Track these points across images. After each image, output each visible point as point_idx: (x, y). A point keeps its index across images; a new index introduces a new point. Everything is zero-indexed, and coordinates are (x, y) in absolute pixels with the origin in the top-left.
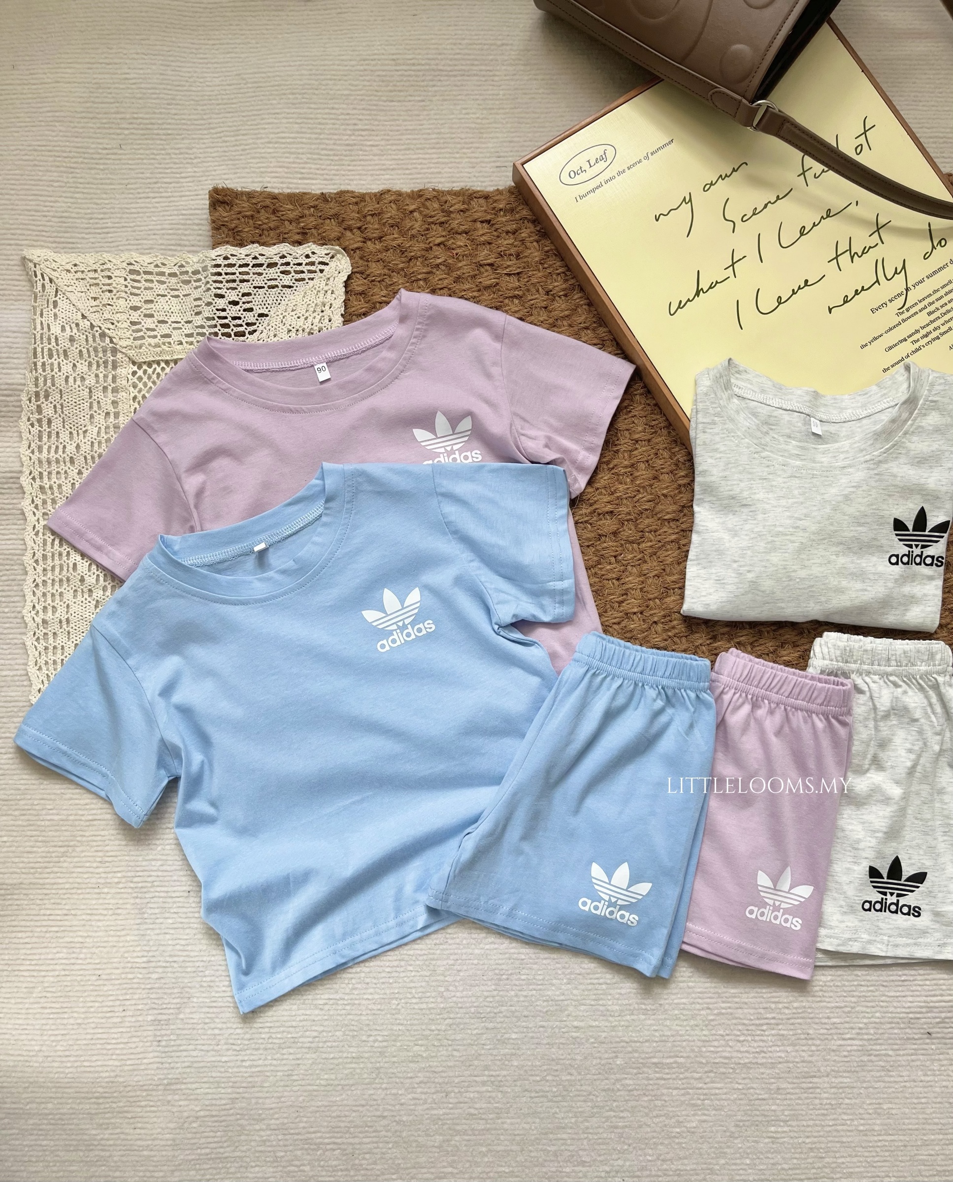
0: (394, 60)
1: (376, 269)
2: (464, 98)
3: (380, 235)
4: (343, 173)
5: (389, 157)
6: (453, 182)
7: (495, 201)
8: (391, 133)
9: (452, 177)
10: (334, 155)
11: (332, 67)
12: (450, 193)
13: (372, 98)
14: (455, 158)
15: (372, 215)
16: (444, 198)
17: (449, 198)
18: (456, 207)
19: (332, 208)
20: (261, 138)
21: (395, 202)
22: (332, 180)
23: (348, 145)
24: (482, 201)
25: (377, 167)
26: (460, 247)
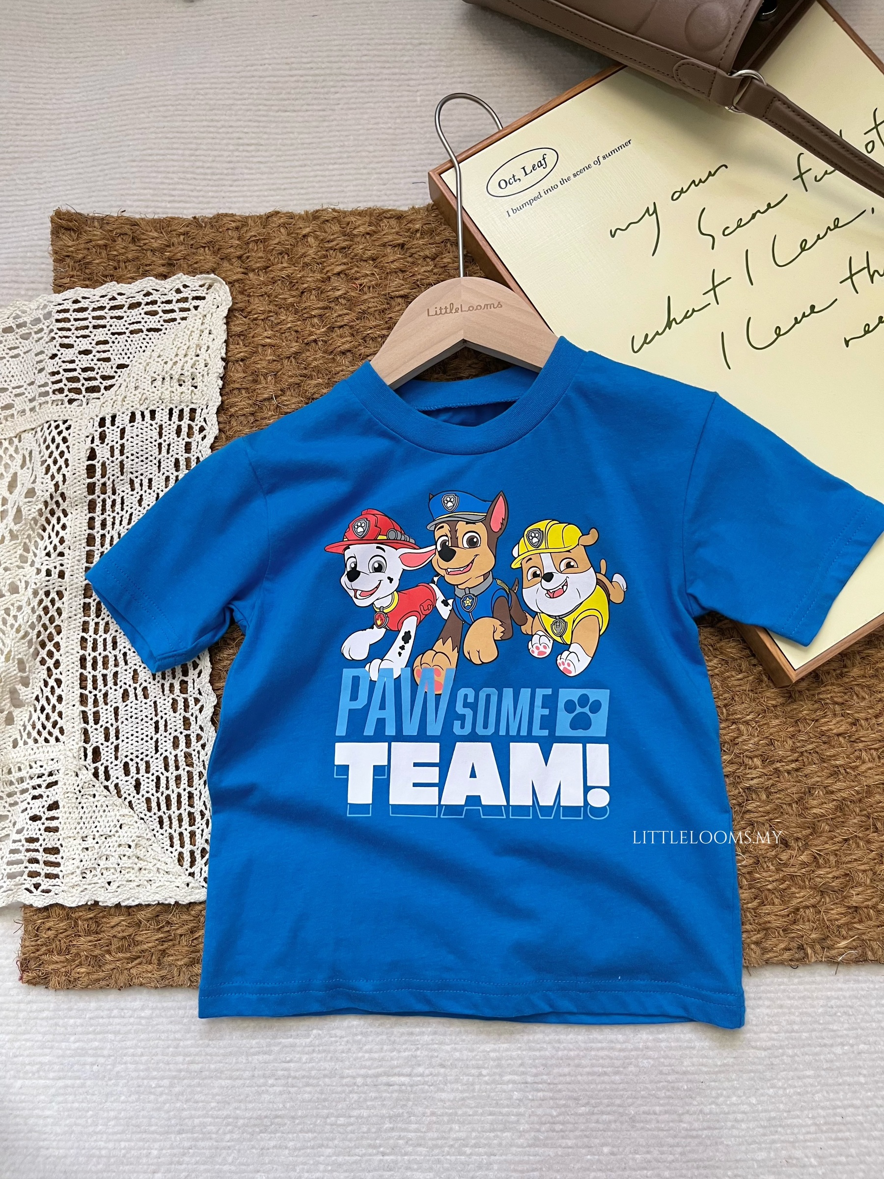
0: (287, 64)
1: (259, 305)
2: (372, 105)
3: (264, 264)
4: (223, 194)
5: (281, 175)
6: (359, 202)
7: (410, 222)
8: (283, 148)
9: (358, 196)
10: (213, 174)
11: (212, 75)
12: (353, 213)
13: (261, 107)
14: (362, 174)
15: (256, 242)
16: (347, 219)
17: (353, 219)
18: (361, 229)
19: (209, 234)
20: (124, 156)
21: (284, 225)
22: (208, 203)
23: (230, 162)
24: (393, 222)
25: (266, 187)
26: (367, 275)
